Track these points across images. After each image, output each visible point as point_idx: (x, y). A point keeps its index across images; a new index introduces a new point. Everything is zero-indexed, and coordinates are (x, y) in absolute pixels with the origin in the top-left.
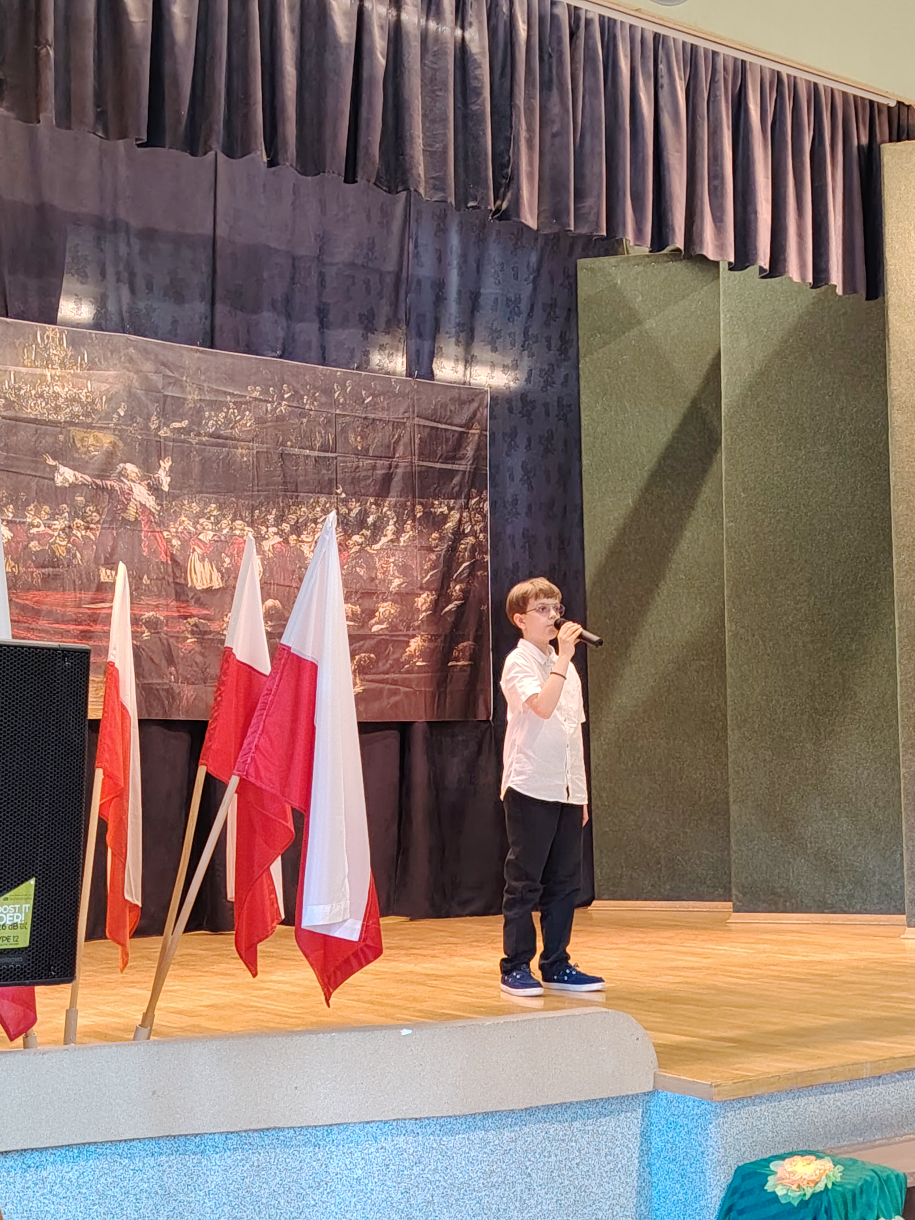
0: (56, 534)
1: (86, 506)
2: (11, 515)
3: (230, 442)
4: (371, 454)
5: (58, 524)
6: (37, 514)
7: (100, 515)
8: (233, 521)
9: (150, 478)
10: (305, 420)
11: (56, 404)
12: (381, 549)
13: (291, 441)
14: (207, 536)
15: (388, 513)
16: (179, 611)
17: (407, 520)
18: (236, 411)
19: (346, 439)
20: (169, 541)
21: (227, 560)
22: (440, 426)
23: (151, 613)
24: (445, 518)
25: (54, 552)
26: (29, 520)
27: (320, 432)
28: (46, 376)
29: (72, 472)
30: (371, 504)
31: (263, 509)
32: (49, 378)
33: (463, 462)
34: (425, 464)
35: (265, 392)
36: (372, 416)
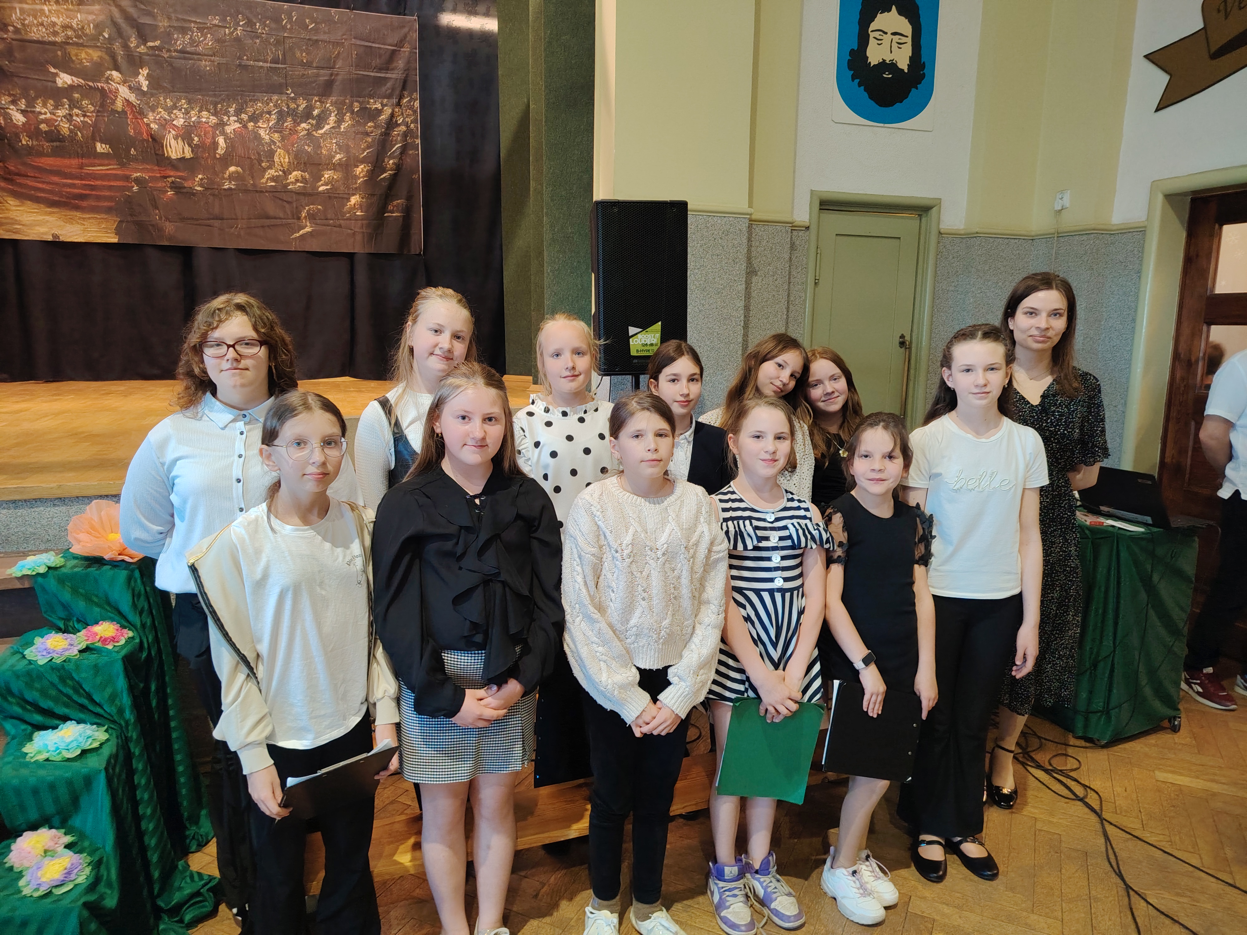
0: (59, 119)
1: (82, 100)
2: (24, 106)
3: (196, 57)
4: (315, 65)
5: (60, 113)
6: (44, 105)
7: (95, 107)
8: (200, 111)
9: (132, 81)
10: (258, 41)
11: (54, 30)
12: (325, 133)
13: (247, 56)
14: (180, 122)
15: (331, 108)
16: (160, 173)
17: (346, 113)
18: (199, 34)
19: (294, 54)
20: (148, 125)
21: (196, 139)
22: (374, 45)
23: (138, 174)
24: (379, 112)
25: (58, 131)
26: (38, 110)
27: (271, 49)
28: (43, 10)
29: (69, 77)
30: (316, 101)
31: (225, 104)
32: (47, 12)
33: (396, 72)
34: (361, 73)
35: (224, 20)
36: (315, 38)
